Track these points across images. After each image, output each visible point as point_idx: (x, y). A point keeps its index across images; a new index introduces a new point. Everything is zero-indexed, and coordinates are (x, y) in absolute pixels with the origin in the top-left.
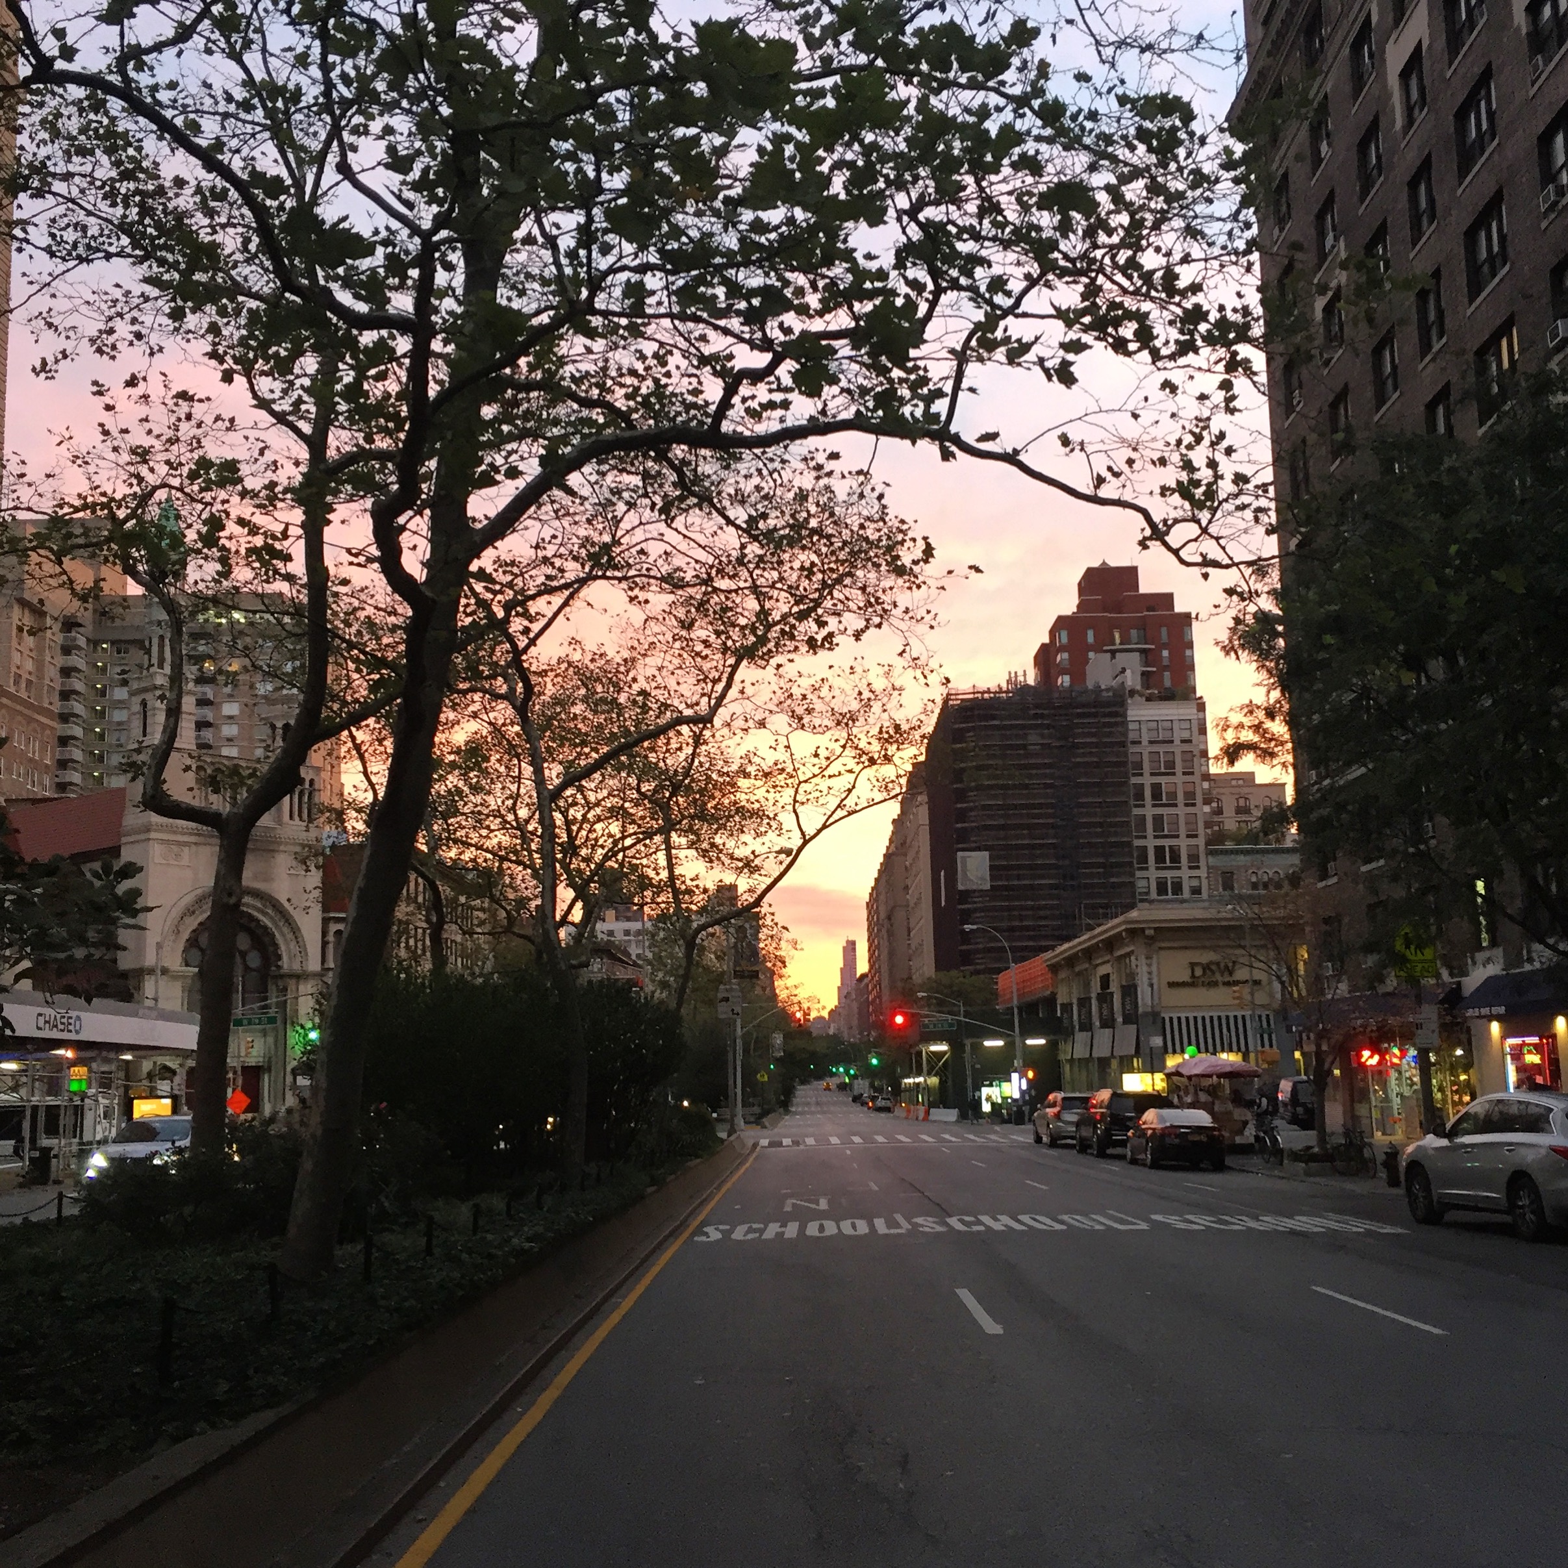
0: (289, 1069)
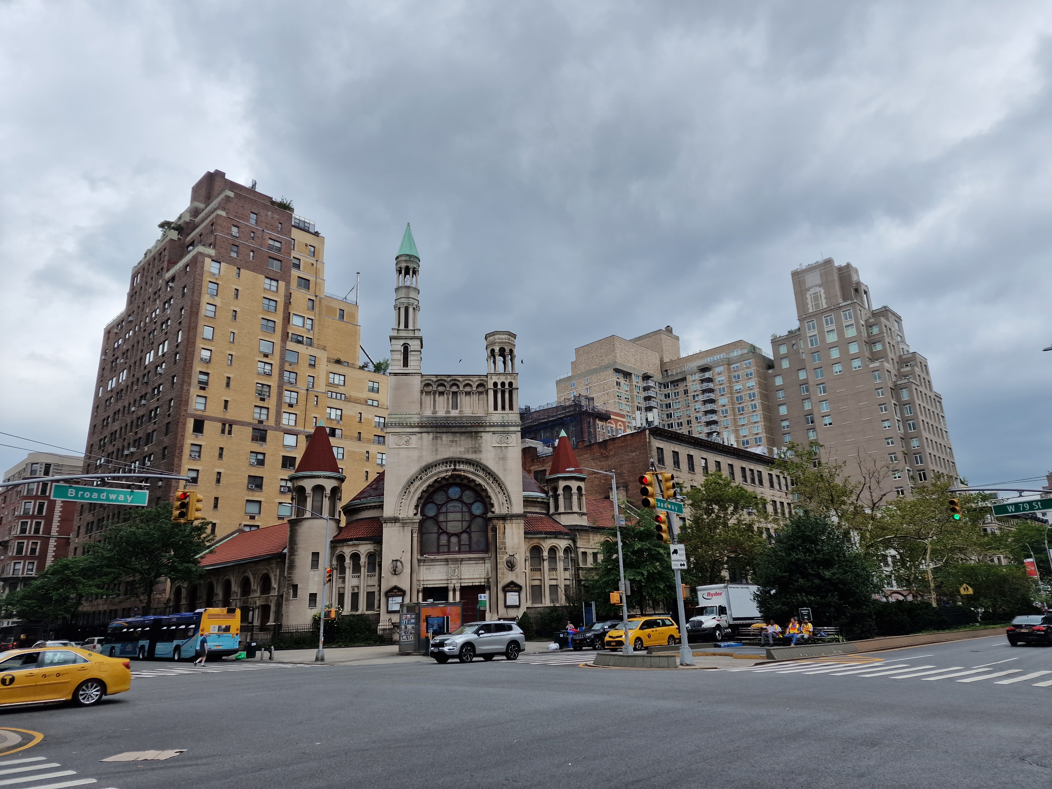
0: (500, 586)
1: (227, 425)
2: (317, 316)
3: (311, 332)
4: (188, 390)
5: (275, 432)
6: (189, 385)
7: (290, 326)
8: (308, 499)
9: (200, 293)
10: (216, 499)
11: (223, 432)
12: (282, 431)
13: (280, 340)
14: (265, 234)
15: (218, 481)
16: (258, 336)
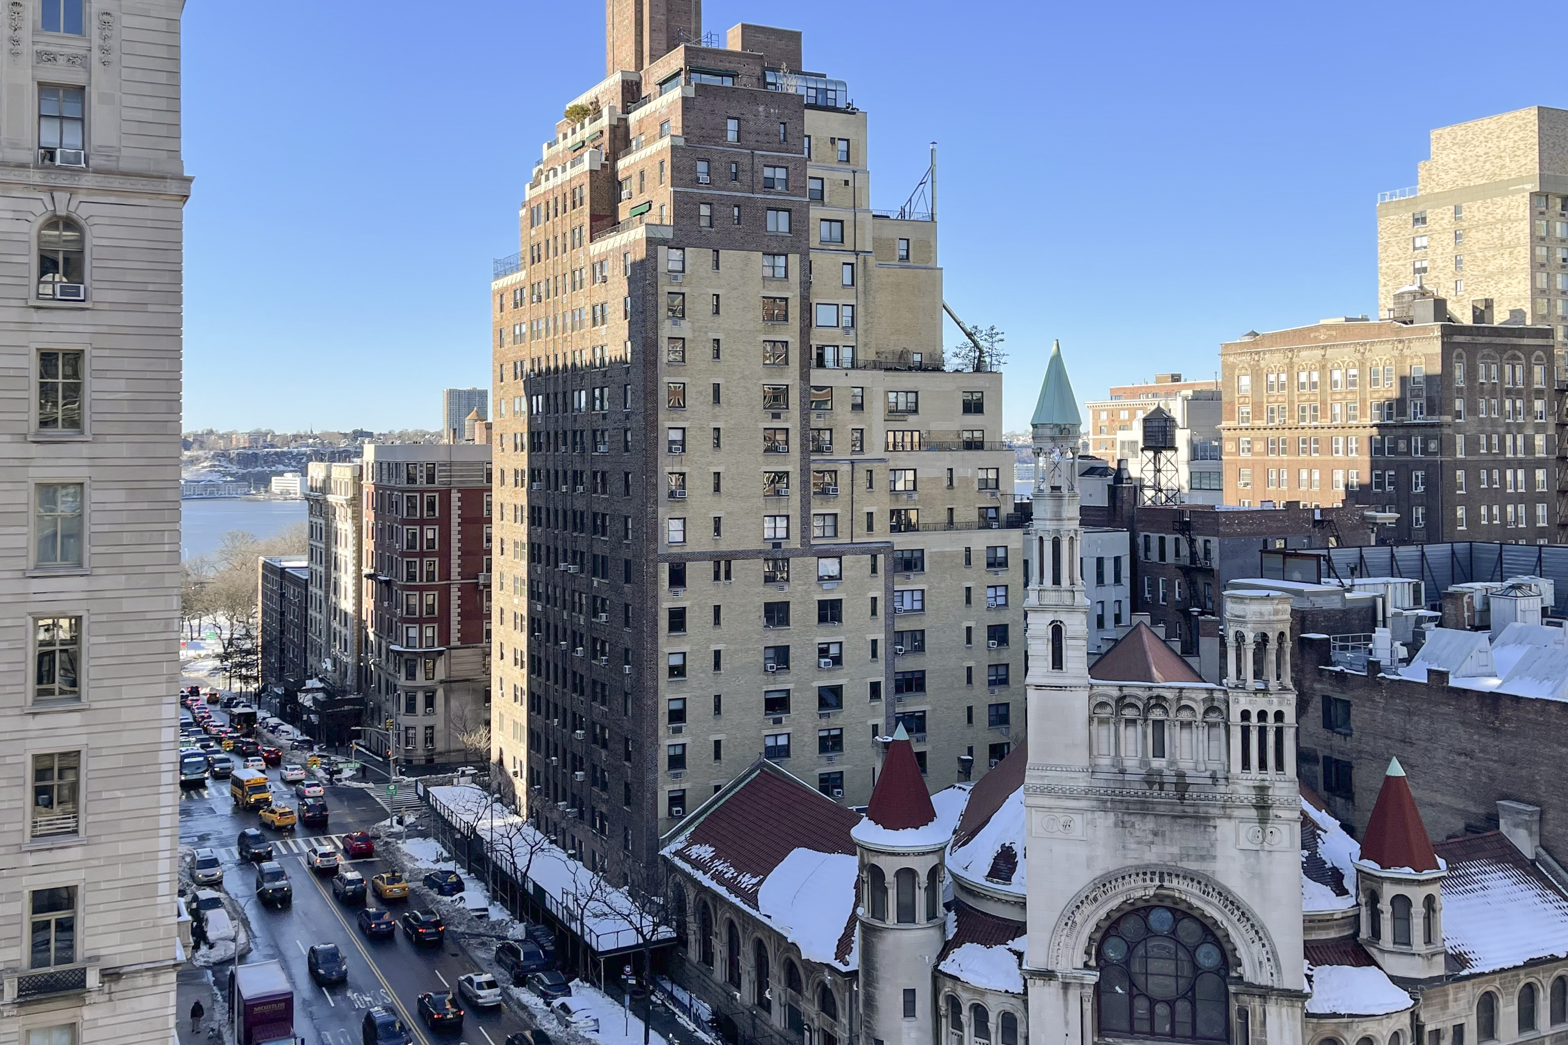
1: (723, 563)
2: (861, 296)
3: (852, 332)
4: (655, 512)
5: (802, 559)
6: (656, 502)
7: (815, 331)
8: (890, 892)
9: (656, 322)
10: (718, 698)
11: (717, 577)
12: (814, 555)
13: (798, 378)
14: (756, 160)
15: (717, 665)
16: (759, 379)
